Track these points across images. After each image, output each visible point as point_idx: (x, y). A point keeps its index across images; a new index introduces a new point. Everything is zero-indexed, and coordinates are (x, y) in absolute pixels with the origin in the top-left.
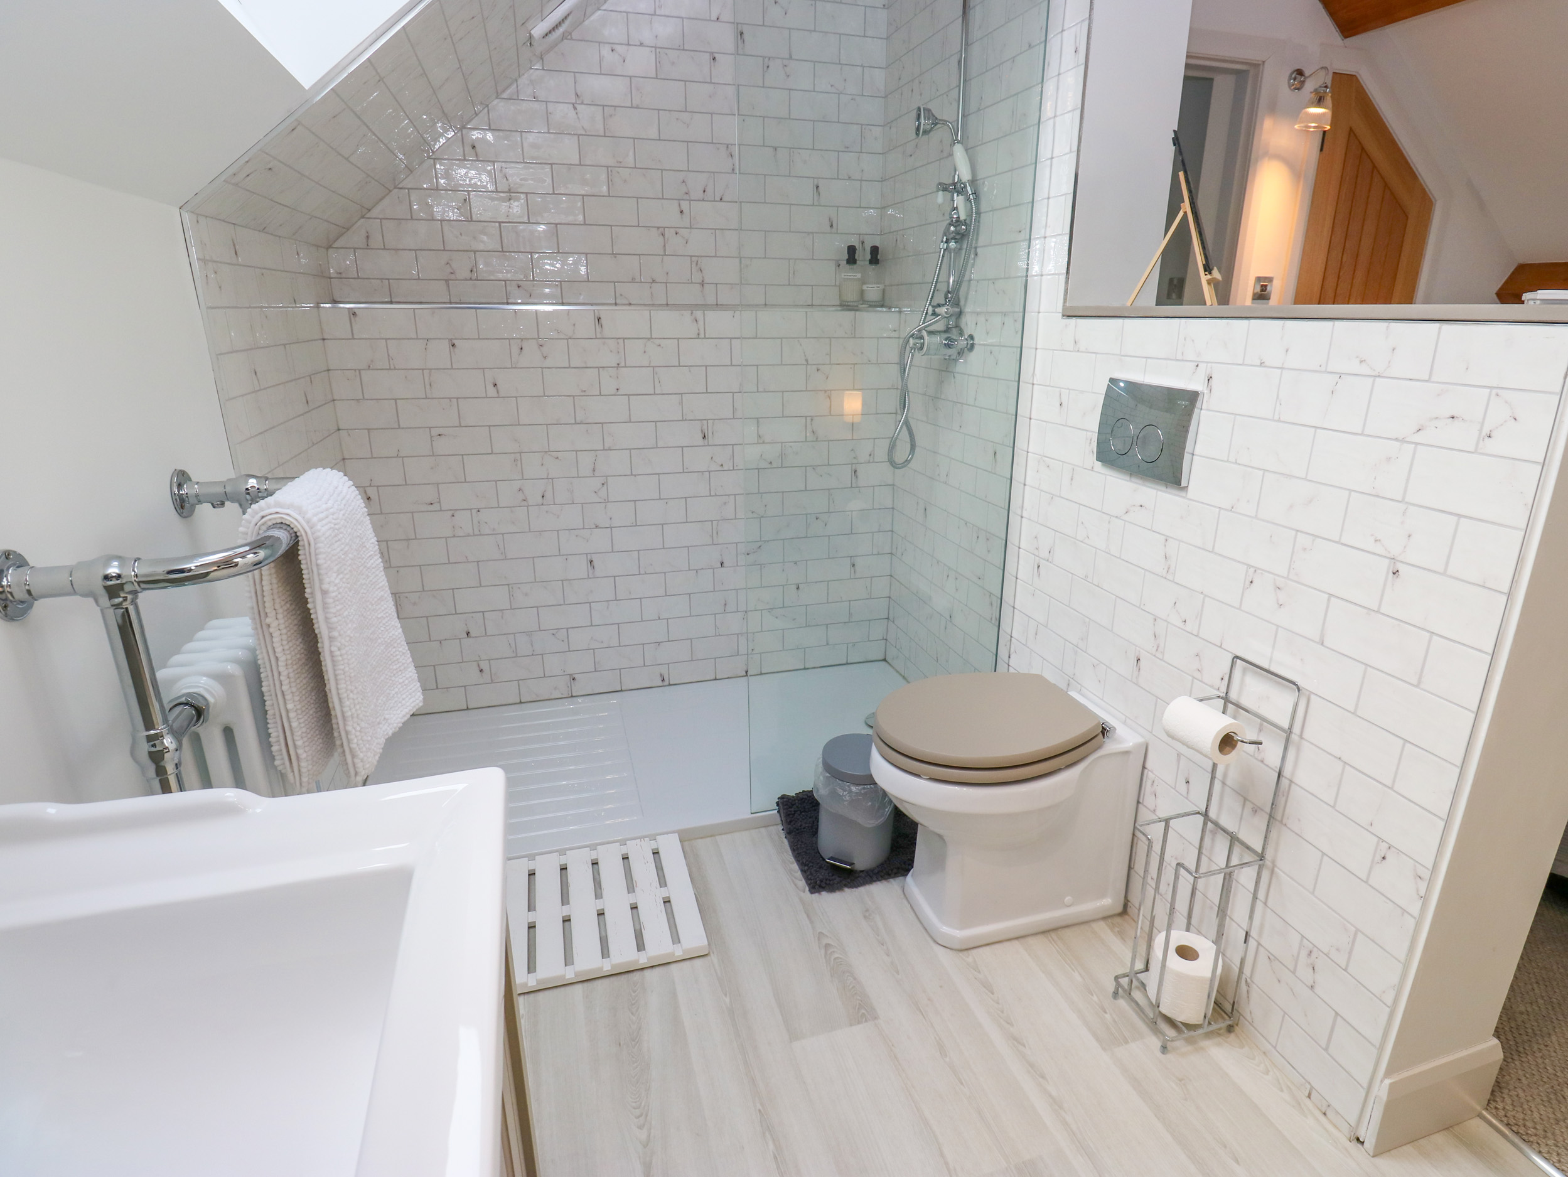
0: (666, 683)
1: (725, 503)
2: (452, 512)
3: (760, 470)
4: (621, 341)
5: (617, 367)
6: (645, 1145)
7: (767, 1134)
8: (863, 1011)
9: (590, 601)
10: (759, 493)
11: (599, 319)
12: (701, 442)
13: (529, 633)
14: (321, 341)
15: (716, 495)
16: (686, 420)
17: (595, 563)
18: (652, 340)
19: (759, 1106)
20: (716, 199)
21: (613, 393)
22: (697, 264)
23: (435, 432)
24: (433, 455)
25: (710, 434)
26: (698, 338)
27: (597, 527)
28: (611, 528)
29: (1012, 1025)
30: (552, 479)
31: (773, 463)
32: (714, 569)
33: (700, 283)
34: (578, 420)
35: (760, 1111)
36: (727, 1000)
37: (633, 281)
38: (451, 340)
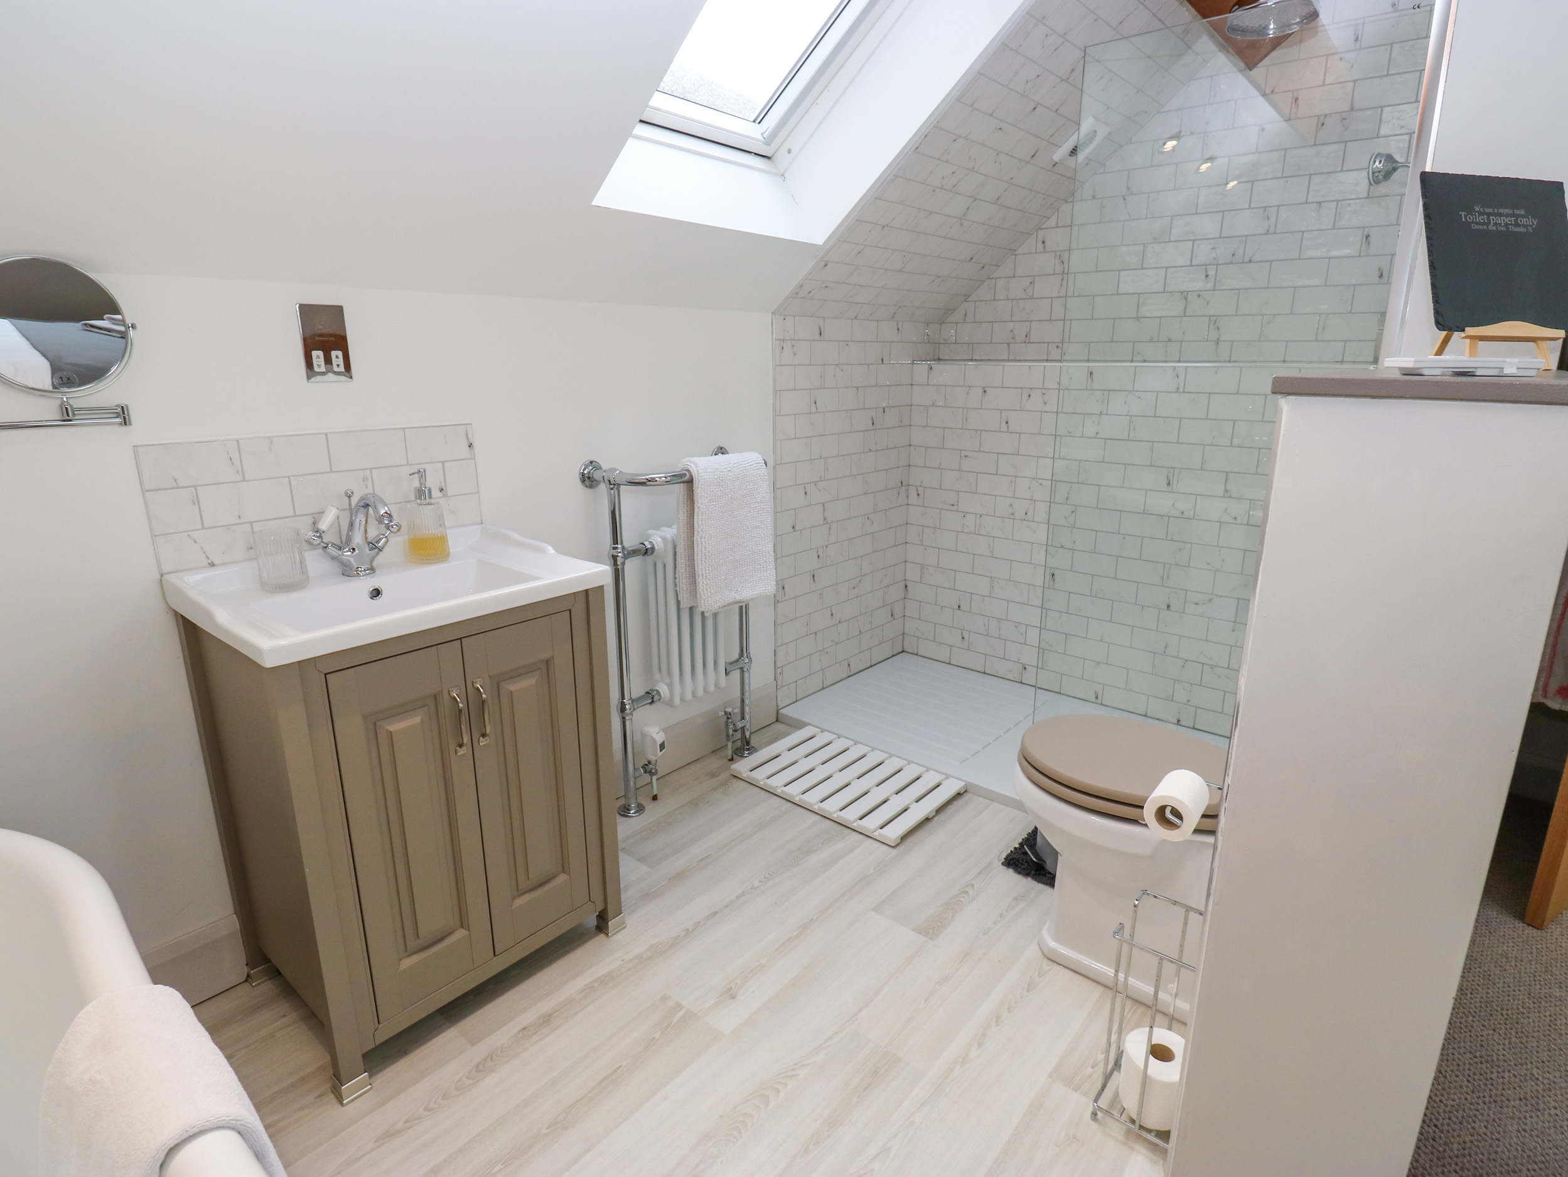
0: (1099, 701)
1: (1180, 550)
2: (964, 514)
3: (1222, 524)
4: (1106, 393)
5: (1100, 415)
6: (752, 888)
7: (801, 929)
8: (931, 931)
9: (1047, 608)
10: (1218, 546)
11: (1091, 373)
12: (1165, 487)
13: (999, 620)
14: (910, 386)
15: (1172, 540)
16: (1154, 466)
17: (1056, 577)
18: (1133, 392)
19: (815, 918)
20: (1245, 261)
21: (1092, 436)
22: (1215, 323)
23: (963, 453)
24: (960, 470)
25: (1175, 482)
26: (1177, 392)
27: (1062, 547)
28: (1073, 550)
29: (1009, 1010)
30: (1035, 501)
31: (1237, 519)
32: (1160, 609)
33: (1215, 341)
34: (1061, 456)
35: (813, 919)
36: (872, 871)
37: (1151, 341)
38: (984, 388)
